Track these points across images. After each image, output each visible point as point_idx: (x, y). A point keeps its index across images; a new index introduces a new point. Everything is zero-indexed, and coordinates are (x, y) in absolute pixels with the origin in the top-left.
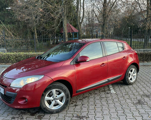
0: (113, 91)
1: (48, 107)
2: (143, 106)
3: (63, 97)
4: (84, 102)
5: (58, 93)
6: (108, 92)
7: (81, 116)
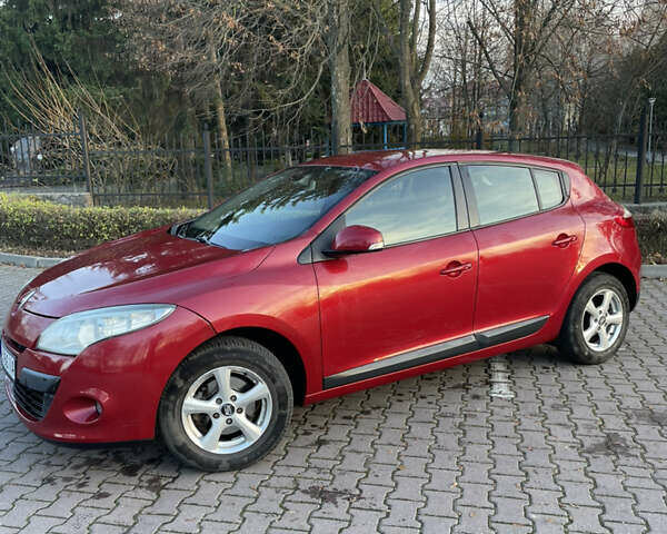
0: (502, 389)
1: (197, 442)
2: (623, 460)
3: (263, 402)
4: (361, 430)
5: (242, 383)
6: (480, 394)
7: (330, 489)
